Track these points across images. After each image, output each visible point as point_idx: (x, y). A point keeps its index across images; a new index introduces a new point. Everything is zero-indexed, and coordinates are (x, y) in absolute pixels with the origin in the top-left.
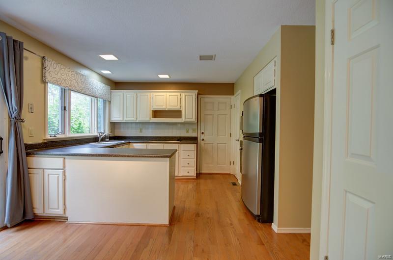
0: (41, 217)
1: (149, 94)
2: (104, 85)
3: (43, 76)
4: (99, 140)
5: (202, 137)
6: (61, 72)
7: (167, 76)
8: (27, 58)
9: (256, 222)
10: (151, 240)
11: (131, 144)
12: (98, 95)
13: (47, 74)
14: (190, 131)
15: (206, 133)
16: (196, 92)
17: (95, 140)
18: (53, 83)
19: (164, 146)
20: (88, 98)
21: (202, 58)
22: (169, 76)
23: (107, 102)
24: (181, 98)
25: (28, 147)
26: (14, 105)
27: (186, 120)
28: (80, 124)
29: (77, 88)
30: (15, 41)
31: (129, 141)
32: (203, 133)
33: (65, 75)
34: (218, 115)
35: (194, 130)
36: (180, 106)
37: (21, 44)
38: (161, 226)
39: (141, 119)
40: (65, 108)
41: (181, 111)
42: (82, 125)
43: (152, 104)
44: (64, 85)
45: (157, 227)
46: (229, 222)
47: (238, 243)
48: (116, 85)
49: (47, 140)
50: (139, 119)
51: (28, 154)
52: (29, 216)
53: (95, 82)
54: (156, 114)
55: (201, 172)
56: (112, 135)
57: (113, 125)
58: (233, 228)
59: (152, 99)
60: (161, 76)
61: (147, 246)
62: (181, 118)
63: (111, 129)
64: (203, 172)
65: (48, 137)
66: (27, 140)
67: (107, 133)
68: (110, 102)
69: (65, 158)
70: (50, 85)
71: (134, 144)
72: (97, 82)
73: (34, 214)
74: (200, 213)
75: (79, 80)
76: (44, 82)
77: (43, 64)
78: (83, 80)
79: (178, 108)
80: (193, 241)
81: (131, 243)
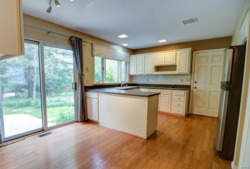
0: (91, 121)
1: (152, 55)
2: (125, 53)
3: (92, 53)
4: (122, 85)
5: (195, 85)
6: (101, 49)
7: (164, 41)
8: (85, 45)
9: (218, 157)
10: (132, 143)
11: (139, 89)
12: (121, 59)
13: (94, 52)
14: (185, 80)
15: (199, 82)
16: (190, 49)
17: (119, 85)
18: (97, 56)
19: (160, 91)
20: (116, 62)
21: (184, 22)
22: (166, 40)
23: (128, 63)
24: (176, 56)
25: (86, 87)
26: (80, 68)
27: (180, 72)
28: (112, 76)
29: (109, 57)
30: (79, 39)
31: (138, 87)
32: (196, 82)
33: (103, 51)
34: (212, 66)
35: (187, 80)
36: (176, 62)
37: (81, 39)
38: (141, 138)
39: (147, 73)
40: (103, 68)
41: (176, 66)
42: (113, 77)
43: (154, 62)
44: (102, 56)
45: (139, 139)
46: (192, 149)
47: (189, 163)
48: (134, 51)
49: (95, 84)
50: (146, 73)
51: (86, 91)
52: (86, 119)
53: (120, 51)
54: (158, 68)
55: (192, 113)
56: (130, 83)
57: (131, 77)
58: (192, 154)
59: (154, 58)
60: (160, 41)
61: (128, 145)
62: (176, 70)
63: (130, 79)
64: (194, 113)
65: (95, 83)
66: (86, 84)
67: (127, 81)
68: (129, 63)
69: (98, 94)
70: (95, 57)
71: (142, 89)
72: (121, 51)
73: (88, 118)
74: (172, 139)
75: (110, 52)
76: (93, 56)
77: (92, 47)
78: (112, 52)
79: (173, 63)
80: (156, 152)
81: (121, 141)
